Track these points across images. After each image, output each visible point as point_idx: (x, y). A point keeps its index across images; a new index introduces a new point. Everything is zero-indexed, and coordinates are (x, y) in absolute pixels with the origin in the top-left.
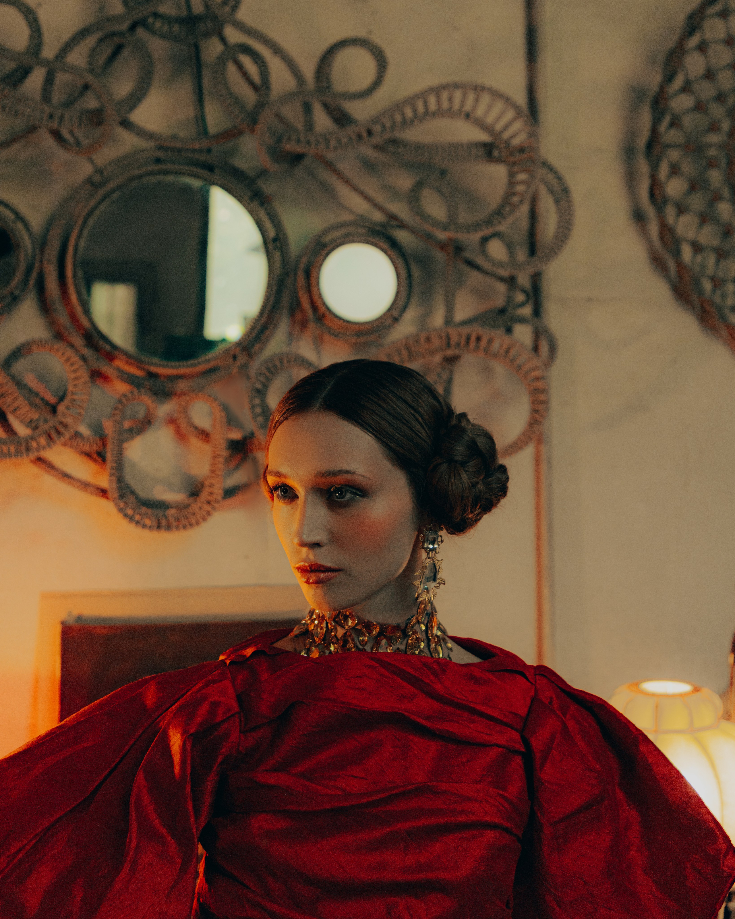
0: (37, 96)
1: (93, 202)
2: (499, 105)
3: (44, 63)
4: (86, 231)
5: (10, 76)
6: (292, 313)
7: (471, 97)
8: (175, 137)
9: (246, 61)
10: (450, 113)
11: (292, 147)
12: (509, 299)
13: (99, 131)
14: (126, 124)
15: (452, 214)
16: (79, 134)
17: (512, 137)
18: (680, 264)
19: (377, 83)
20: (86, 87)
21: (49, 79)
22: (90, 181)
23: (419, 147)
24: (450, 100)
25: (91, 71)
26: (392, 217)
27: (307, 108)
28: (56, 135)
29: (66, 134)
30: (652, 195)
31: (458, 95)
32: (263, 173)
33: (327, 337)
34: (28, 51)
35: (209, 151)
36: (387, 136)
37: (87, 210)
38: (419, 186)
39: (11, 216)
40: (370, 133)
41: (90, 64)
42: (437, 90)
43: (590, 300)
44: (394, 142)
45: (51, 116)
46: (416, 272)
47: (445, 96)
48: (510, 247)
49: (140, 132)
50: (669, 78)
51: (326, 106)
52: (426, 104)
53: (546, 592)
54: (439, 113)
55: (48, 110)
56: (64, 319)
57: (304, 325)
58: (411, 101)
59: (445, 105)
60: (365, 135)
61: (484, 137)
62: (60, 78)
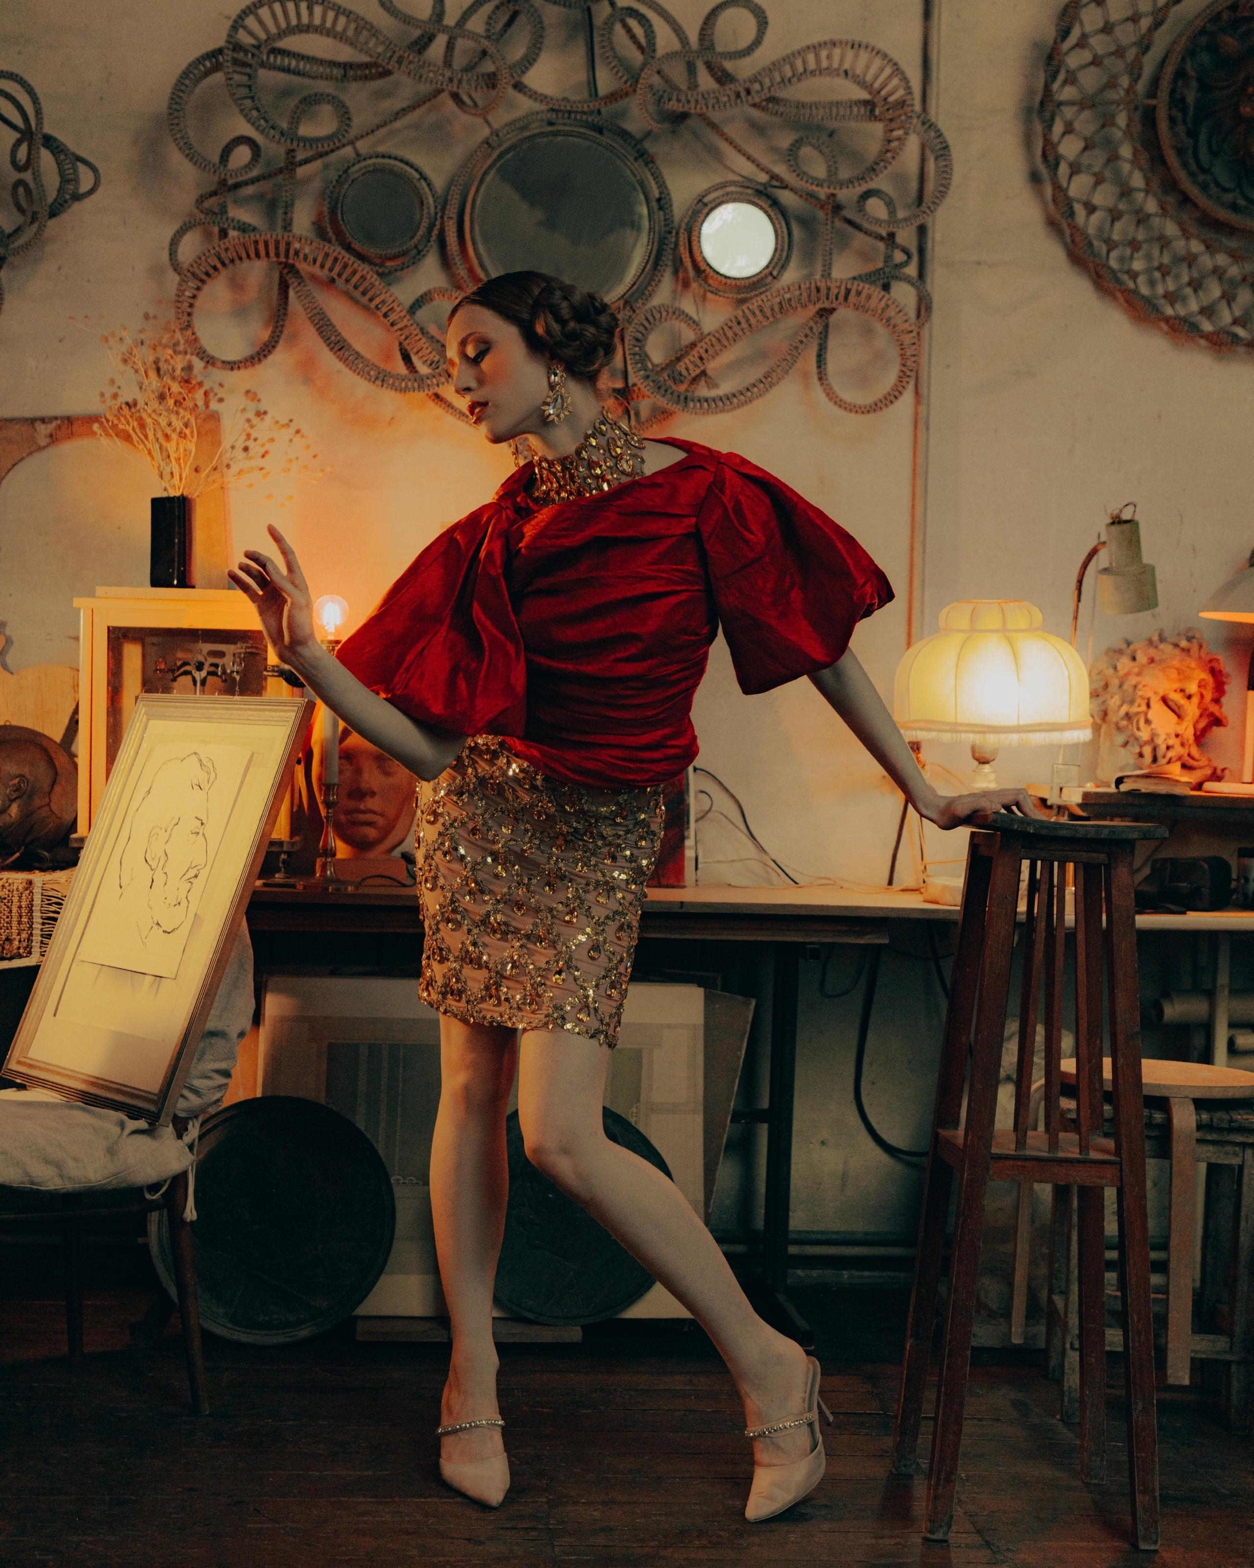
0: (440, 62)
1: (489, 162)
2: (877, 62)
3: (445, 29)
4: (483, 189)
5: (415, 43)
6: (676, 273)
7: (850, 54)
8: (565, 99)
9: (633, 23)
10: (829, 71)
11: (673, 106)
12: (888, 258)
13: (493, 93)
14: (519, 86)
15: (832, 172)
16: (477, 96)
17: (890, 94)
18: (1074, 227)
19: (757, 42)
20: (484, 53)
21: (450, 46)
22: (487, 142)
23: (800, 105)
24: (829, 57)
25: (488, 37)
26: (774, 176)
27: (691, 69)
28: (456, 97)
29: (466, 99)
30: (1044, 155)
31: (837, 52)
32: (648, 134)
33: (709, 295)
34: (430, 19)
35: (599, 112)
36: (765, 94)
37: (484, 169)
38: (797, 145)
39: (417, 176)
40: (748, 92)
41: (488, 30)
42: (815, 48)
43: (979, 263)
44: (772, 100)
45: (451, 80)
46: (797, 232)
47: (824, 54)
48: (890, 204)
49: (534, 95)
50: (1065, 33)
51: (709, 65)
52: (804, 62)
53: (918, 547)
54: (819, 71)
55: (448, 74)
56: (462, 272)
57: (686, 285)
58: (789, 59)
59: (825, 64)
60: (743, 94)
61: (863, 95)
62: (461, 44)
